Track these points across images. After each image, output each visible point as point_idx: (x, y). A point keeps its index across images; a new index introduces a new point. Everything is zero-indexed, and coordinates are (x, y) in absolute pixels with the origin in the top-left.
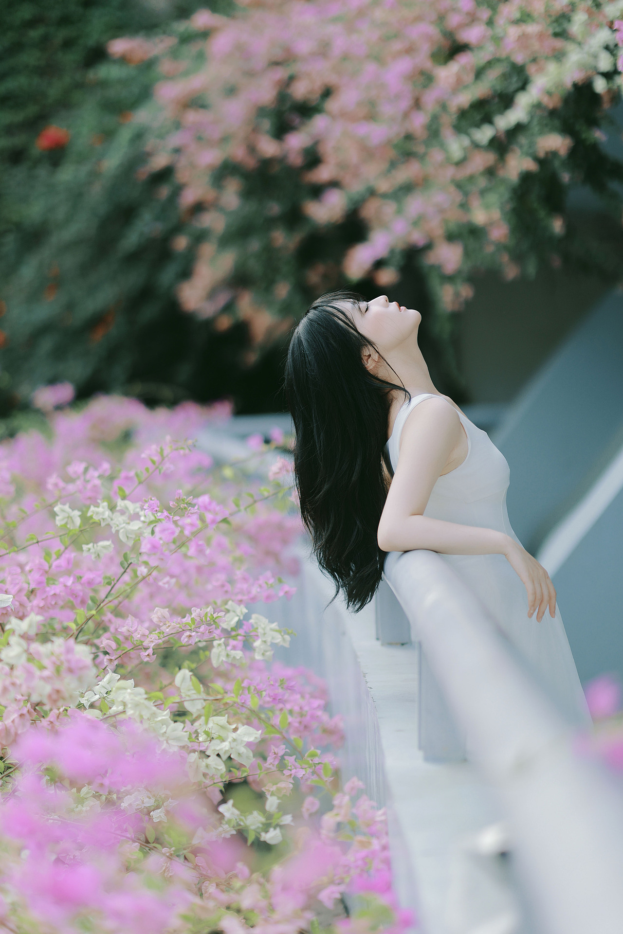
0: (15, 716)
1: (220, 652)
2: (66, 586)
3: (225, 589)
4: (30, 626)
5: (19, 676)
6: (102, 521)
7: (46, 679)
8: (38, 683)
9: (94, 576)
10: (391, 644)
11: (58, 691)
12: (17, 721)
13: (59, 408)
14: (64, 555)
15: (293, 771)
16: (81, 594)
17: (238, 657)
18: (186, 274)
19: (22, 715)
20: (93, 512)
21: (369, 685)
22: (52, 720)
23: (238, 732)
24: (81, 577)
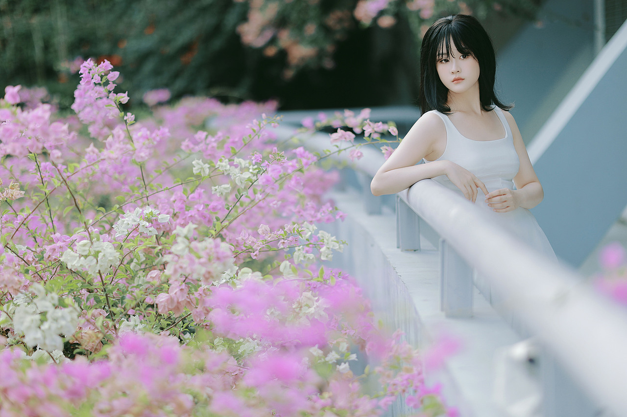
0: (177, 290)
1: (299, 254)
2: (199, 211)
3: (301, 214)
4: (189, 231)
5: (185, 263)
6: (225, 171)
7: (202, 264)
8: (197, 267)
9: (217, 204)
10: (407, 250)
11: (209, 273)
12: (178, 293)
13: (161, 104)
14: (196, 191)
15: (347, 331)
16: (208, 216)
17: (311, 258)
18: (244, 18)
19: (182, 290)
20: (219, 165)
21: (399, 274)
22: (201, 293)
23: (320, 302)
24: (208, 205)
